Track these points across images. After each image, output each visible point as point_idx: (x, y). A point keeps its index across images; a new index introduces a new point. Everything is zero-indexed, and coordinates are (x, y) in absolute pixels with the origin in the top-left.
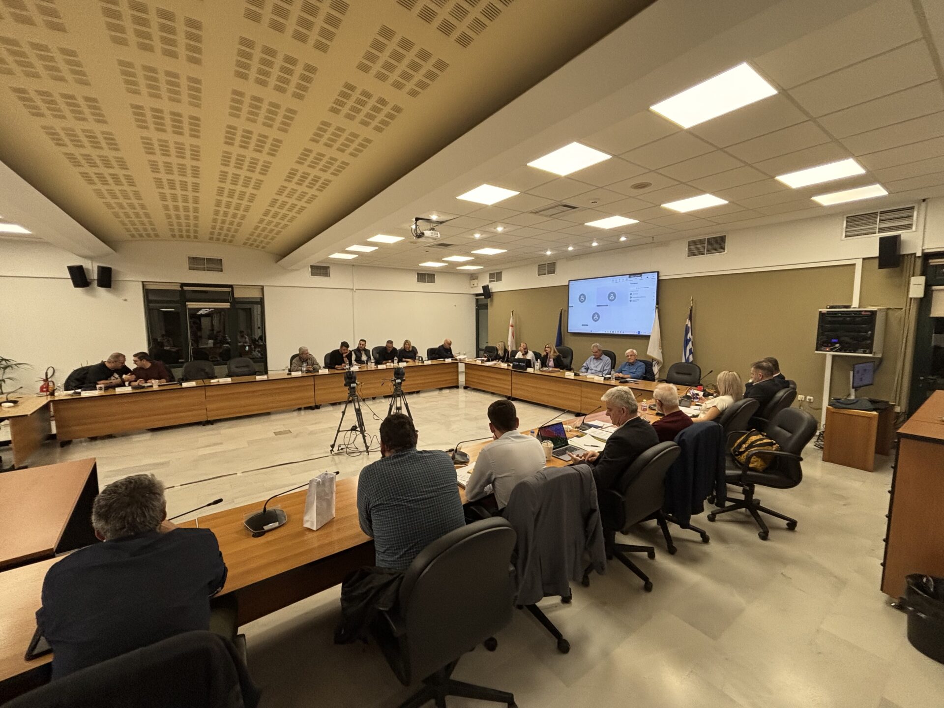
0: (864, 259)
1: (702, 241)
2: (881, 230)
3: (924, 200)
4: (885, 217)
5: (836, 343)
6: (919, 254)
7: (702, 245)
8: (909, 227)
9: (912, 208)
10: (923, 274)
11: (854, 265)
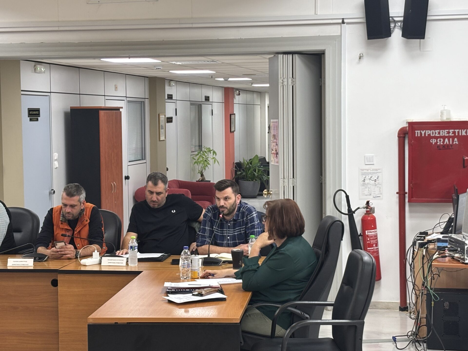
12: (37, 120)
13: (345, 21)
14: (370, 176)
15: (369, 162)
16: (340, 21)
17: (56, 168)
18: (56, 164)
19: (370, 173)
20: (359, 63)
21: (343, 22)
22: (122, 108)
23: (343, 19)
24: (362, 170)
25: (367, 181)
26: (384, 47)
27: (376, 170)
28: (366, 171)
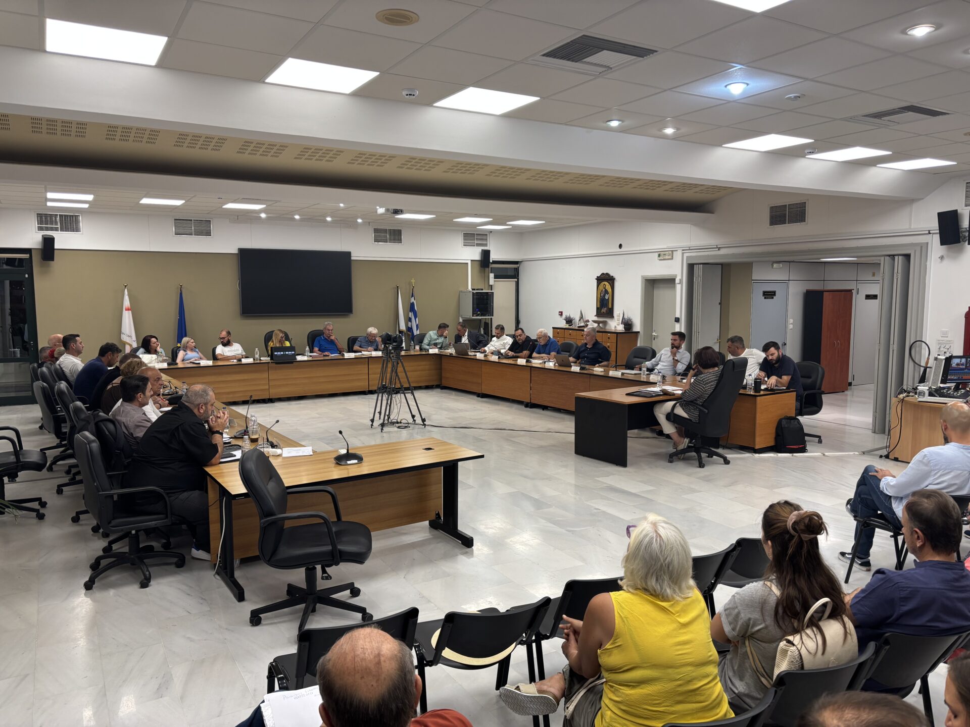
0: (472, 260)
1: (385, 231)
2: (478, 245)
3: (491, 232)
4: (479, 237)
5: (478, 311)
6: (491, 261)
7: (385, 234)
8: (486, 245)
9: (486, 235)
10: (491, 273)
11: (467, 263)
12: (773, 298)
13: (931, 232)
14: (944, 345)
15: (945, 334)
16: (927, 232)
17: (791, 329)
18: (791, 326)
19: (945, 343)
20: (941, 262)
21: (929, 233)
22: (853, 289)
23: (929, 231)
24: (939, 341)
25: (941, 349)
26: (961, 251)
27: (949, 341)
28: (941, 342)
